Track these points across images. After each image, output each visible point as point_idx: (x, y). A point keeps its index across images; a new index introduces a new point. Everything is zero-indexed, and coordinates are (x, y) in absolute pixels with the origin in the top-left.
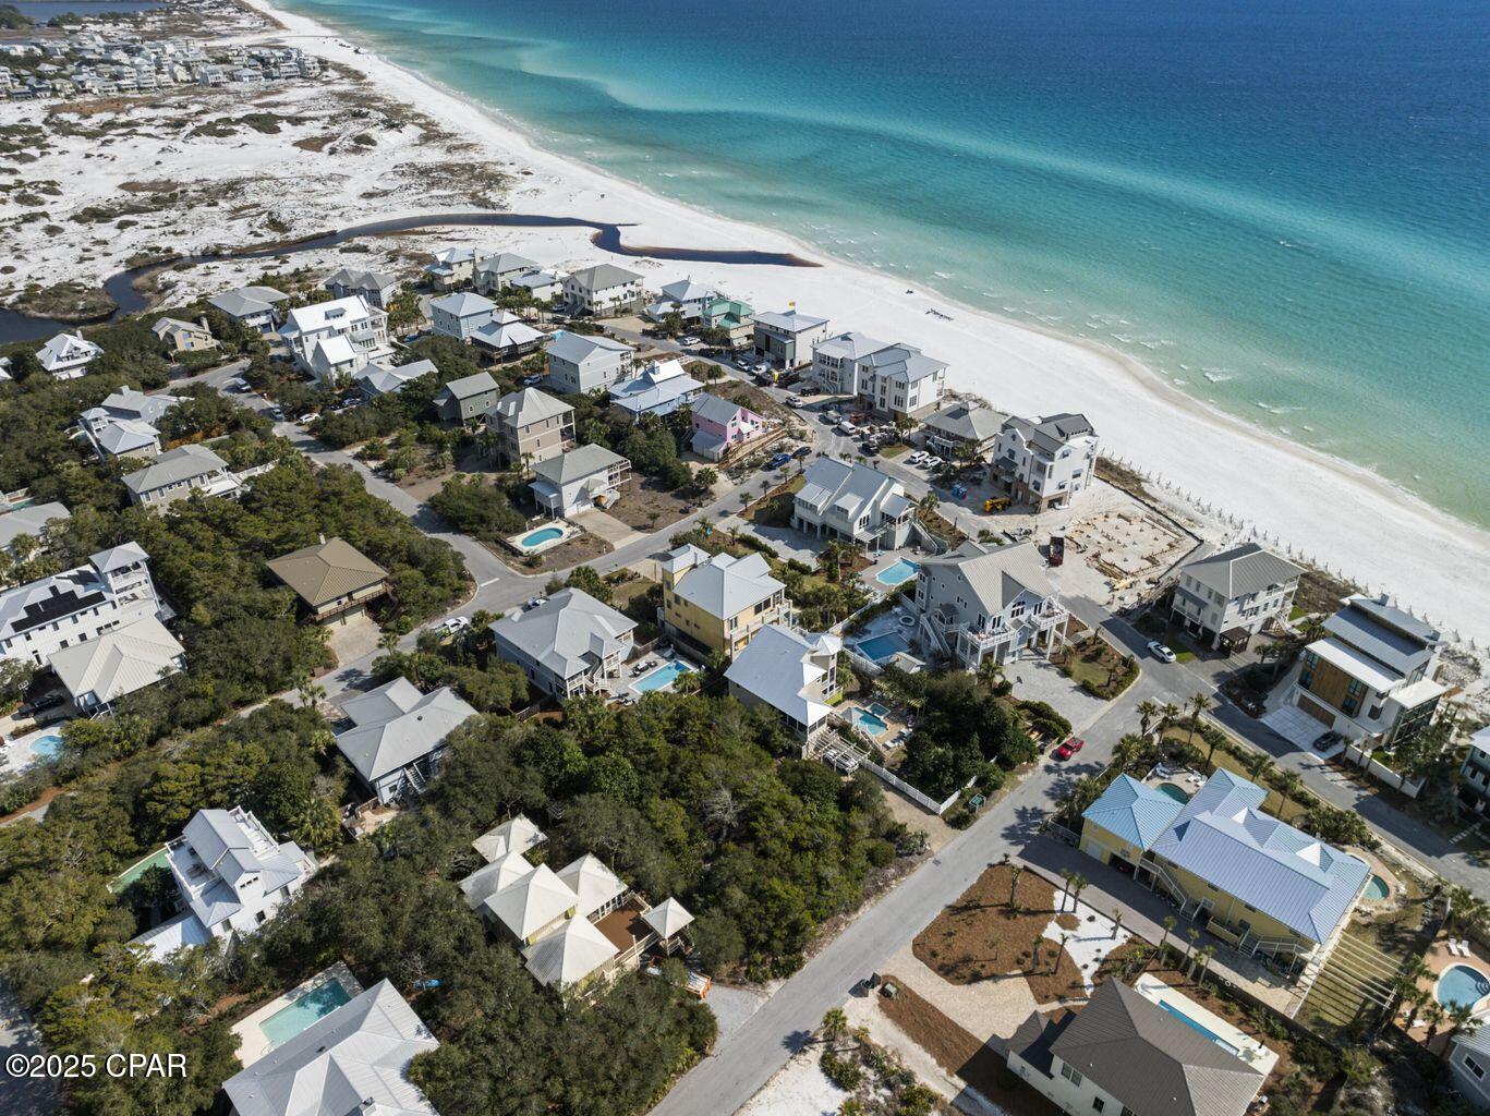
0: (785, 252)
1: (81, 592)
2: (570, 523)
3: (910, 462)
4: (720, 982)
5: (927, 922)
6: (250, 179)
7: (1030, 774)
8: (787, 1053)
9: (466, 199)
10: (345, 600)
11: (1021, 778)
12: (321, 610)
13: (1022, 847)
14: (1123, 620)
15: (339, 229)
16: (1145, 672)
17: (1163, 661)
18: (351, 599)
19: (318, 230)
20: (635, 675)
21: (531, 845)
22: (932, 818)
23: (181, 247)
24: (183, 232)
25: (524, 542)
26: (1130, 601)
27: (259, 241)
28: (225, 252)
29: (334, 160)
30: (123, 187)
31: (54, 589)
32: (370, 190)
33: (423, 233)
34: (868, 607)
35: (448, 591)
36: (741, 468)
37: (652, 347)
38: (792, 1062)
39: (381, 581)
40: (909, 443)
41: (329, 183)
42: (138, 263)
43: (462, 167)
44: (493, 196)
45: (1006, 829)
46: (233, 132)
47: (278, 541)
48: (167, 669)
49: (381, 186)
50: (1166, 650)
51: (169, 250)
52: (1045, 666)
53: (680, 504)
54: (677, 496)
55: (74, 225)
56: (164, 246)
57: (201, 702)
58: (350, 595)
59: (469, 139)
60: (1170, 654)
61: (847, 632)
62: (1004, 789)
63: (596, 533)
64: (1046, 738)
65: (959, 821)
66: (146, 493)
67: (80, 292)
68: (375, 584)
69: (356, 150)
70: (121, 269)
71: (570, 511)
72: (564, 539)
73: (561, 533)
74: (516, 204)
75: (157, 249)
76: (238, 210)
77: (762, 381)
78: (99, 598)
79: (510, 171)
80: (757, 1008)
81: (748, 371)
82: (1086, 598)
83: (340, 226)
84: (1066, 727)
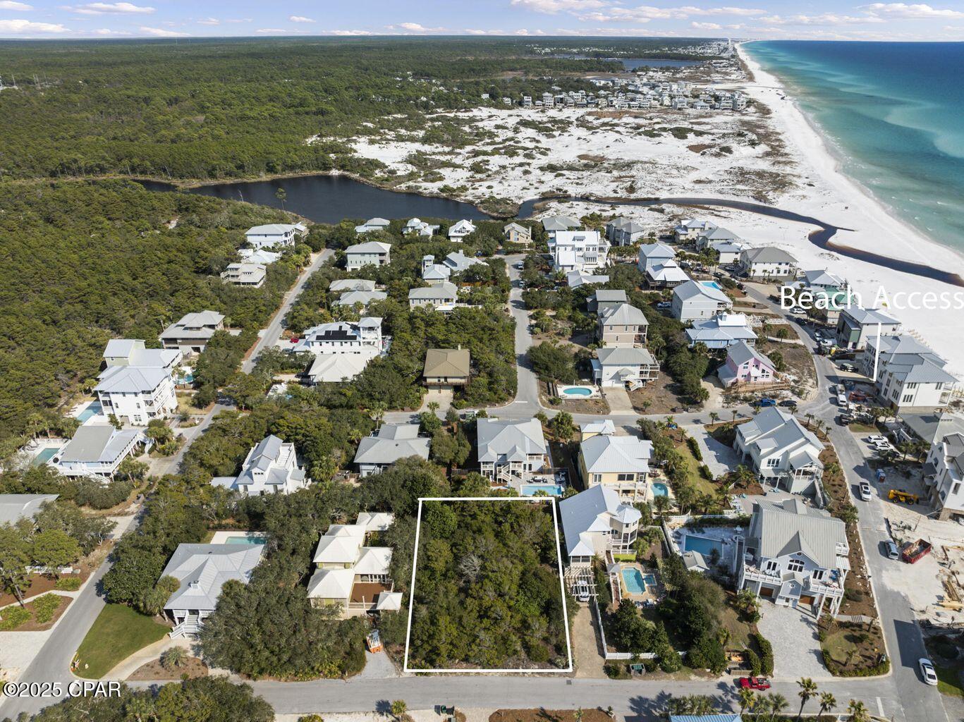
0: (953, 272)
1: (350, 333)
2: (600, 390)
3: (866, 441)
4: (388, 652)
5: (519, 707)
6: (642, 162)
7: (704, 679)
8: (374, 708)
9: (751, 194)
10: (442, 380)
11: (693, 677)
12: (429, 380)
13: (635, 714)
14: (920, 630)
15: (662, 198)
16: (893, 676)
17: (922, 679)
18: (446, 380)
19: (650, 196)
20: (530, 482)
21: (380, 529)
22: (600, 658)
23: (573, 191)
24: (582, 184)
25: (565, 391)
26: (945, 620)
27: (615, 195)
28: (592, 198)
29: (701, 159)
30: (579, 157)
31: (341, 327)
32: (703, 179)
33: (708, 209)
34: (718, 516)
35: (496, 397)
36: (736, 398)
37: (766, 307)
38: (372, 714)
39: (464, 377)
40: (882, 428)
41: (682, 171)
42: (547, 195)
43: (771, 174)
44: (771, 195)
45: (640, 698)
46: (659, 135)
47: (444, 341)
48: (346, 378)
49: (711, 177)
50: (931, 672)
51: (566, 192)
52: (809, 623)
53: (676, 404)
54: (679, 400)
55: (538, 172)
56: (565, 189)
57: (343, 398)
58: (446, 378)
59: (795, 159)
60: (931, 677)
61: (689, 525)
62: (672, 675)
63: (609, 401)
64: (742, 666)
65: (612, 671)
66: (413, 299)
67: (508, 204)
68: (461, 378)
69: (718, 155)
70: (537, 197)
71: (606, 384)
72: (587, 397)
73: (591, 392)
74: (782, 201)
75: (560, 190)
76: (621, 177)
77: (820, 351)
78: (354, 338)
79: (799, 182)
80: (388, 677)
81: (818, 342)
82: (905, 599)
83: (663, 195)
84: (766, 669)
